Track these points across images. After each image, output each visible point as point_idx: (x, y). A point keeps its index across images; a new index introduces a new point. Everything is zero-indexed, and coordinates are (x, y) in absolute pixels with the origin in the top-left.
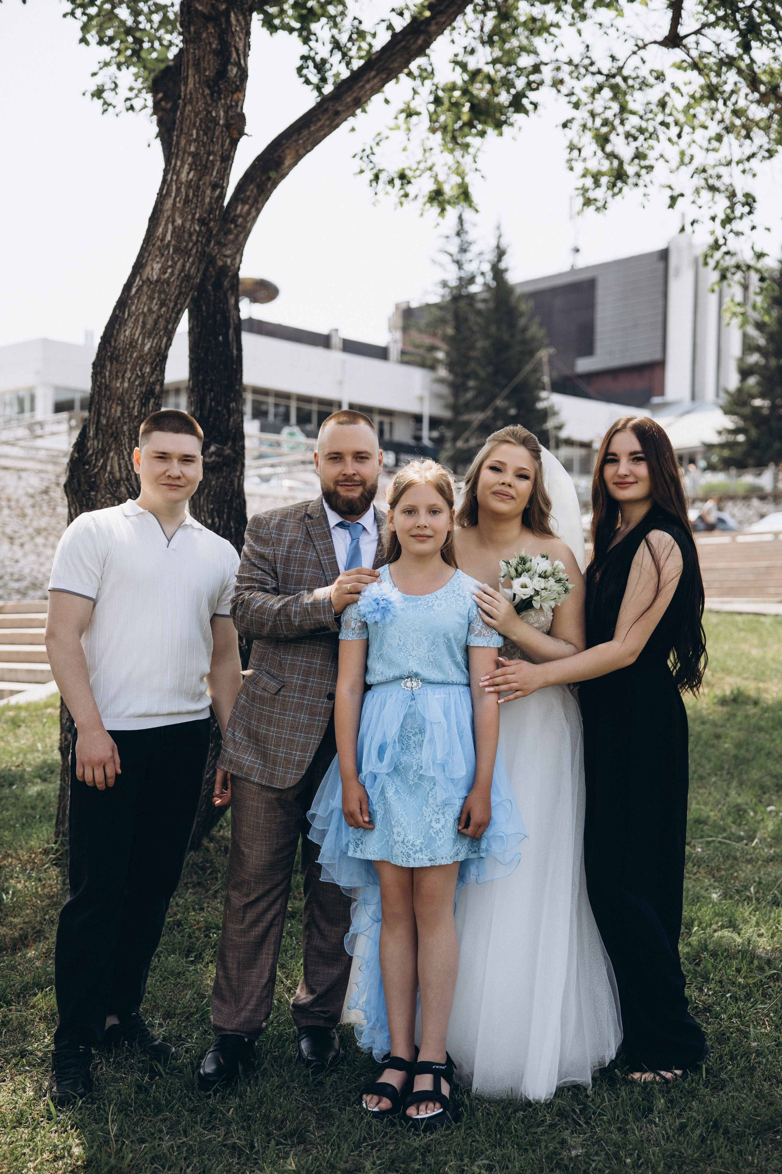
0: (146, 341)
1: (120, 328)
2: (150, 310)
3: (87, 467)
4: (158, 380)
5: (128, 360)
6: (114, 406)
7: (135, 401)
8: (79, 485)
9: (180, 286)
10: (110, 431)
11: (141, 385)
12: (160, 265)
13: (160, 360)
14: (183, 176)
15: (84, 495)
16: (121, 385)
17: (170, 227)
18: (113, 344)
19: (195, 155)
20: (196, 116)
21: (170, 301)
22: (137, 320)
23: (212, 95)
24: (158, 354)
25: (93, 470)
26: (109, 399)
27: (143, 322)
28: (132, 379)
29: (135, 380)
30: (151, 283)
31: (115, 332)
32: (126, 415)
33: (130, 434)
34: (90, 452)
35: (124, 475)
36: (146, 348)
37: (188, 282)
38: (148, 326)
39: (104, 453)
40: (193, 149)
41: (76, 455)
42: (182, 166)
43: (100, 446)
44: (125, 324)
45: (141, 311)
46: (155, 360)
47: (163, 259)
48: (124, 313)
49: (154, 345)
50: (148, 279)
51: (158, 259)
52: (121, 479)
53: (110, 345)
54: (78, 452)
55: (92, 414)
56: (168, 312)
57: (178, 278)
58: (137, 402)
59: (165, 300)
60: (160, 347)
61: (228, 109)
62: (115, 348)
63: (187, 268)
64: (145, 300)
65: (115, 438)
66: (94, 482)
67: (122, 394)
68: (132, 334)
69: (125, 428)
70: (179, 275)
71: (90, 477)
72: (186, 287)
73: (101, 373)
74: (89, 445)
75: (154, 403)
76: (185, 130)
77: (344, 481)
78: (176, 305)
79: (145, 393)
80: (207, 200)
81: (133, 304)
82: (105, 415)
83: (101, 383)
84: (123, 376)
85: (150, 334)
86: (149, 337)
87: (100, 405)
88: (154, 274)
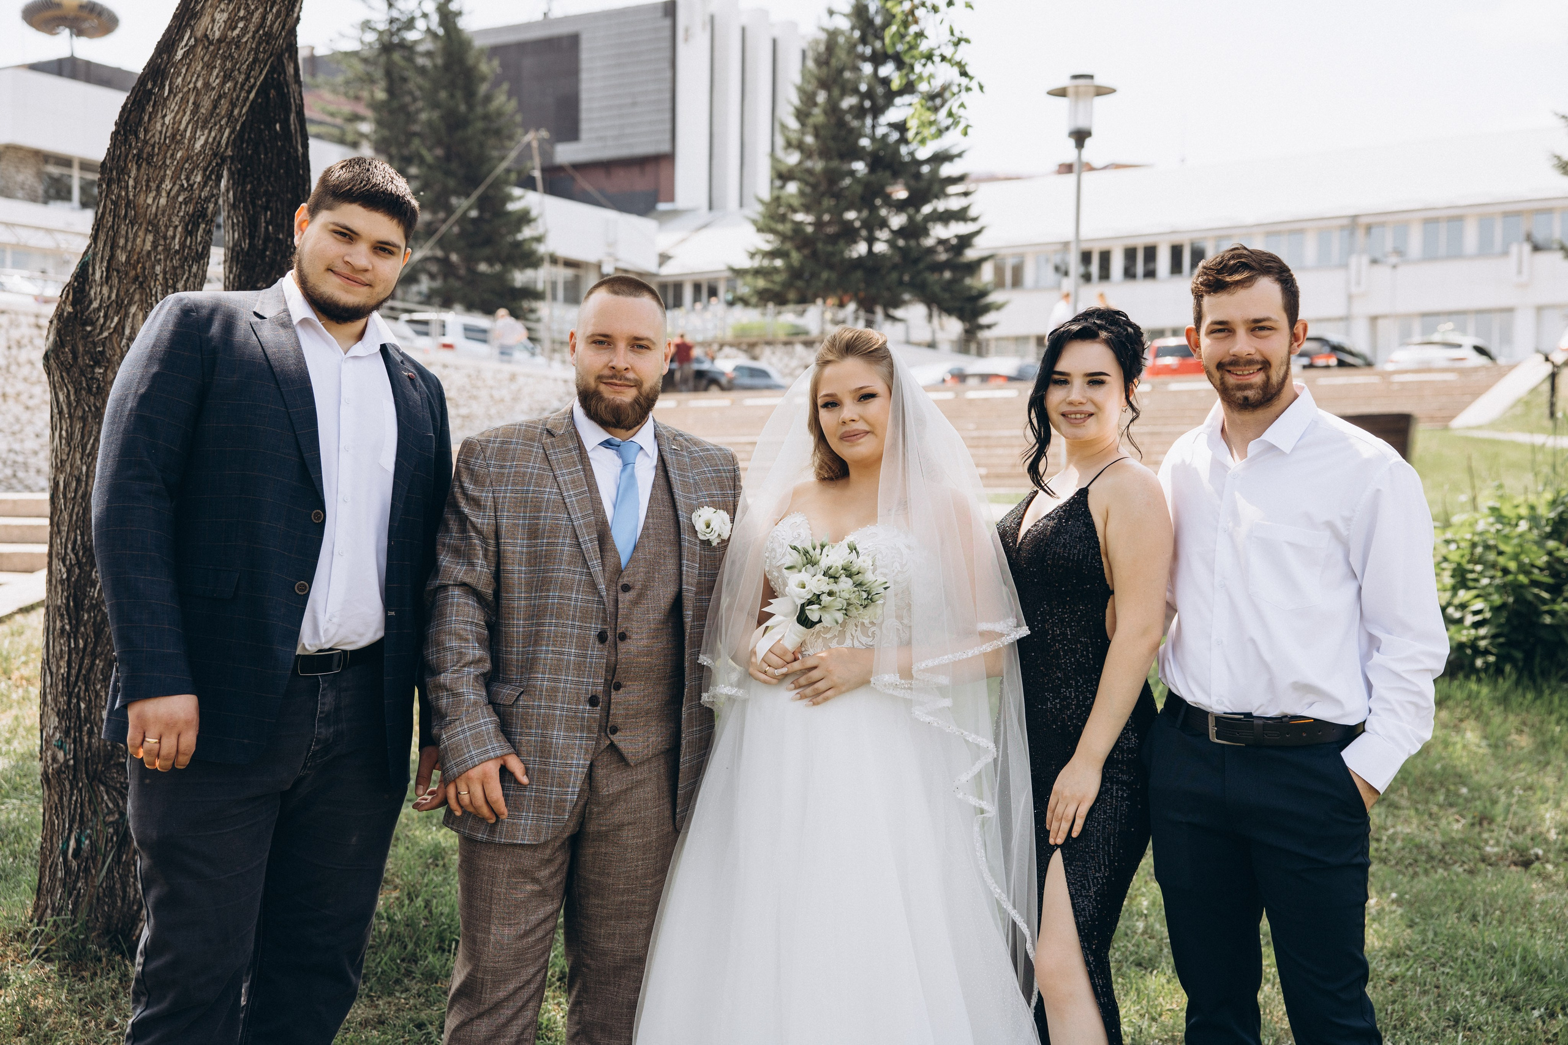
0: (198, 133)
1: (155, 112)
2: (207, 85)
3: (89, 328)
4: (213, 196)
5: (168, 162)
6: (141, 233)
7: (176, 227)
8: (75, 358)
9: (257, 51)
10: (132, 273)
11: (186, 202)
12: (225, 16)
13: (217, 164)
15: (82, 373)
16: (153, 202)
18: (142, 136)
21: (240, 73)
22: (184, 100)
24: (215, 155)
25: (101, 332)
26: (132, 223)
27: (194, 103)
28: (173, 193)
29: (178, 195)
30: (211, 43)
31: (146, 118)
32: (160, 248)
33: (165, 278)
34: (95, 305)
36: (198, 145)
37: (268, 43)
38: (203, 111)
39: (120, 306)
41: (70, 309)
43: (114, 296)
44: (164, 105)
45: (191, 86)
46: (210, 164)
47: (231, 7)
48: (162, 87)
49: (210, 140)
50: (206, 36)
51: (222, 6)
53: (137, 138)
54: (74, 304)
55: (100, 244)
56: (235, 90)
57: (253, 37)
58: (180, 229)
59: (232, 71)
60: (219, 143)
62: (146, 142)
63: (268, 23)
64: (199, 68)
65: (141, 284)
66: (102, 353)
67: (156, 215)
68: (176, 122)
69: (158, 269)
70: (257, 31)
71: (95, 344)
72: (265, 52)
73: (119, 180)
74: (92, 293)
75: (204, 230)
77: (612, 377)
78: (247, 79)
79: (193, 215)
81: (179, 74)
82: (124, 248)
83: (119, 196)
84: (158, 187)
85: (206, 122)
86: (203, 128)
87: (117, 233)
88: (216, 28)
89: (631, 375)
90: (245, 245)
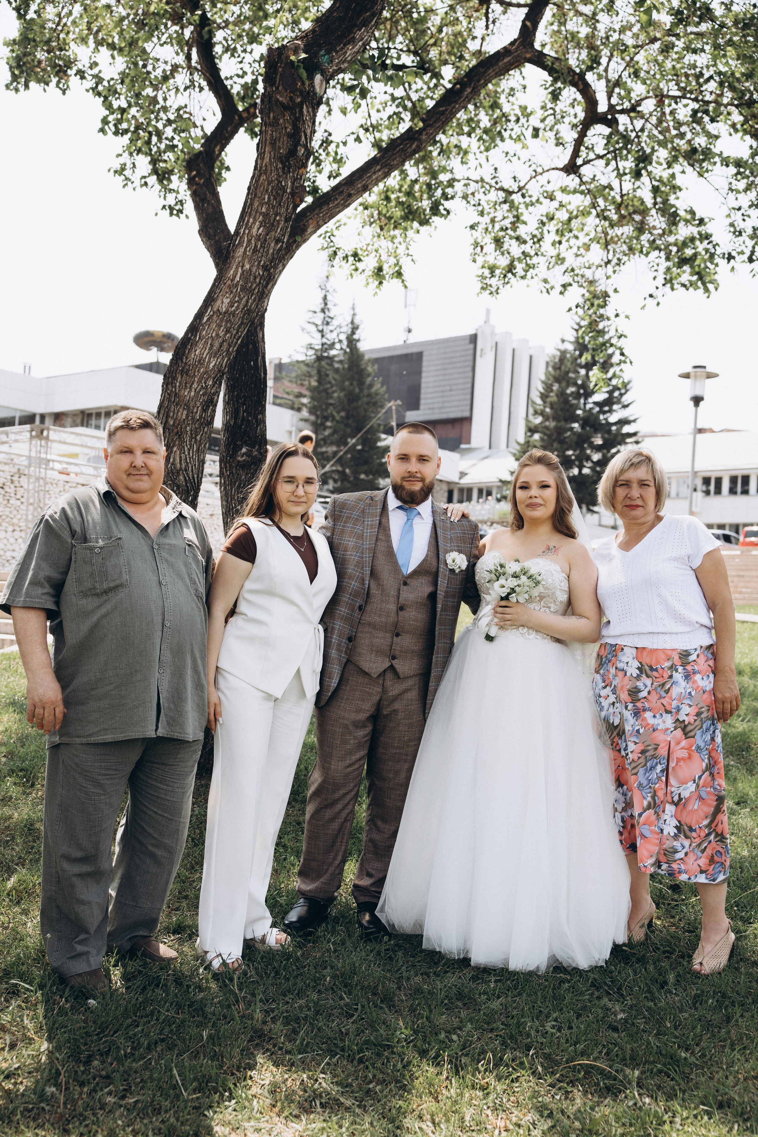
0: (212, 360)
1: (191, 349)
2: (217, 335)
5: (196, 374)
6: (181, 410)
7: (198, 407)
9: (243, 318)
10: (175, 431)
11: (204, 395)
12: (228, 300)
13: (220, 376)
14: (254, 231)
16: (188, 394)
17: (240, 270)
19: (265, 215)
20: (269, 184)
21: (234, 329)
22: (206, 343)
23: (283, 168)
24: (219, 371)
26: (177, 405)
27: (210, 345)
28: (198, 390)
29: (200, 391)
30: (221, 314)
35: (183, 466)
36: (211, 366)
38: (215, 348)
40: (264, 210)
42: (254, 223)
44: (196, 345)
45: (210, 336)
46: (217, 376)
47: (231, 296)
49: (218, 363)
50: (218, 310)
51: (227, 295)
52: (181, 469)
56: (231, 338)
59: (230, 328)
60: (222, 365)
61: (294, 180)
62: (186, 364)
63: (249, 304)
64: (214, 327)
65: (179, 436)
67: (189, 401)
68: (201, 354)
69: (188, 428)
76: (259, 194)
77: (409, 477)
78: (237, 333)
80: (271, 251)
84: (191, 387)
85: (216, 354)
86: (214, 357)
87: (169, 410)
88: (223, 307)
89: (418, 475)
90: (232, 423)
